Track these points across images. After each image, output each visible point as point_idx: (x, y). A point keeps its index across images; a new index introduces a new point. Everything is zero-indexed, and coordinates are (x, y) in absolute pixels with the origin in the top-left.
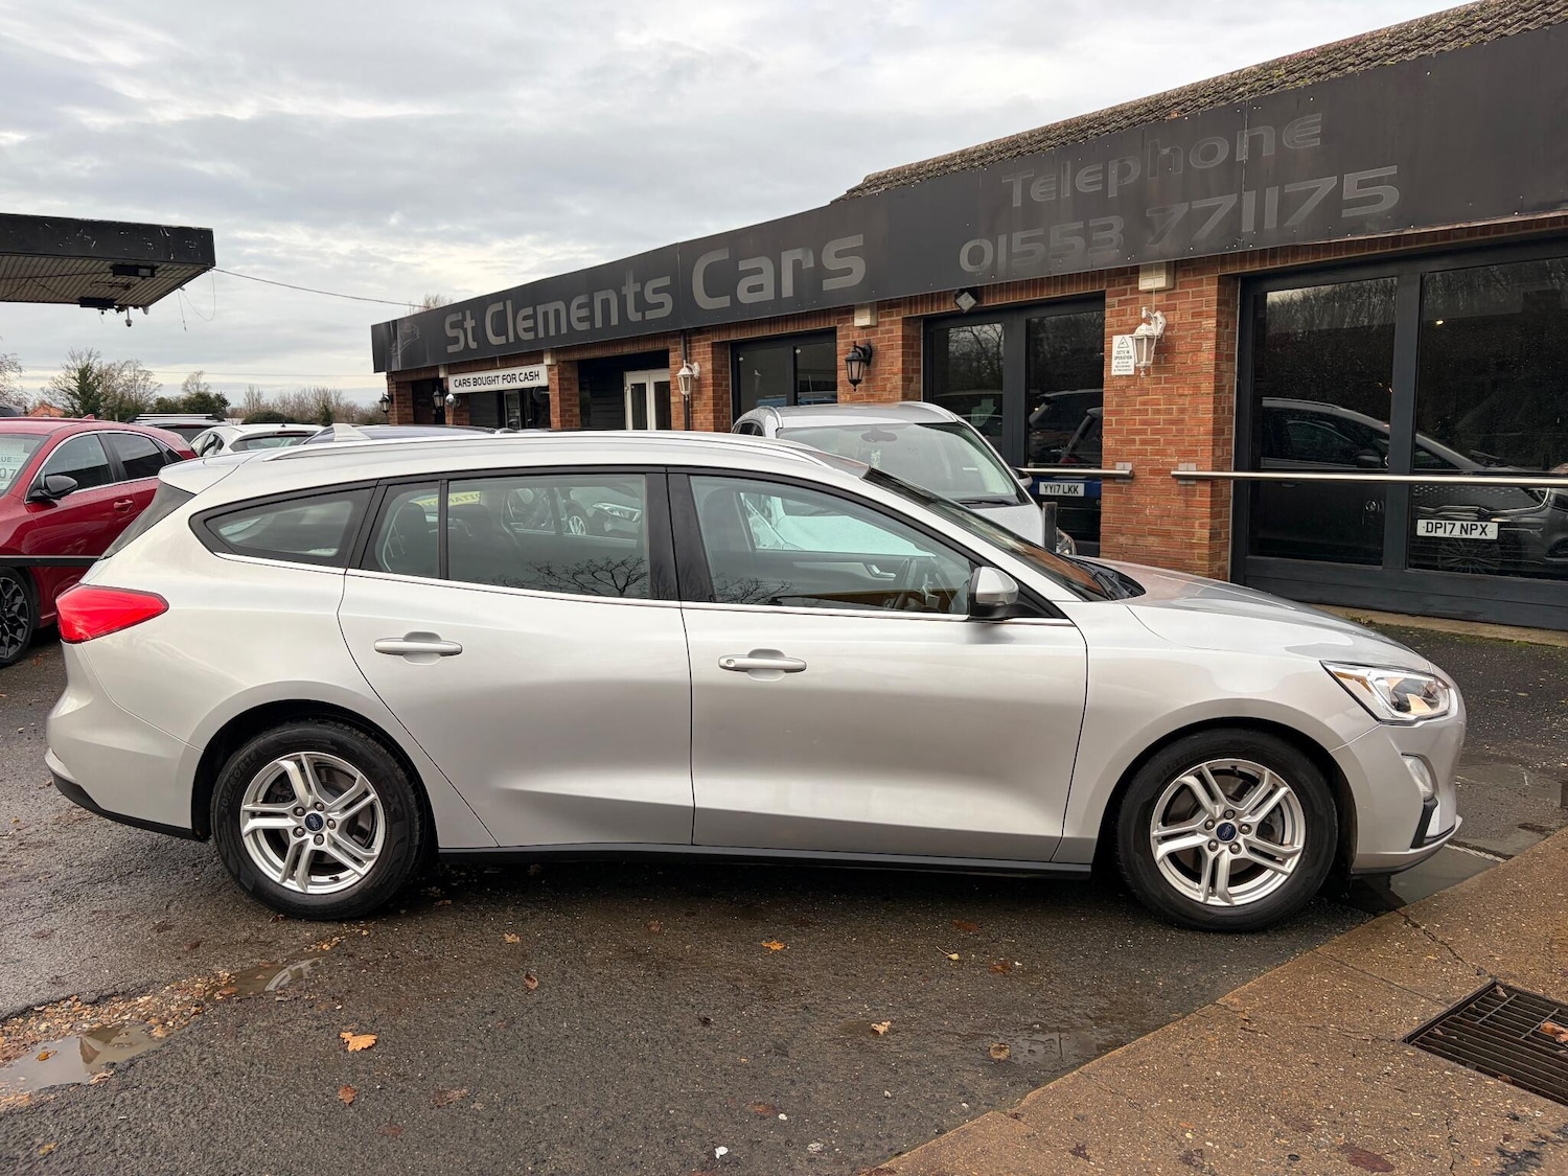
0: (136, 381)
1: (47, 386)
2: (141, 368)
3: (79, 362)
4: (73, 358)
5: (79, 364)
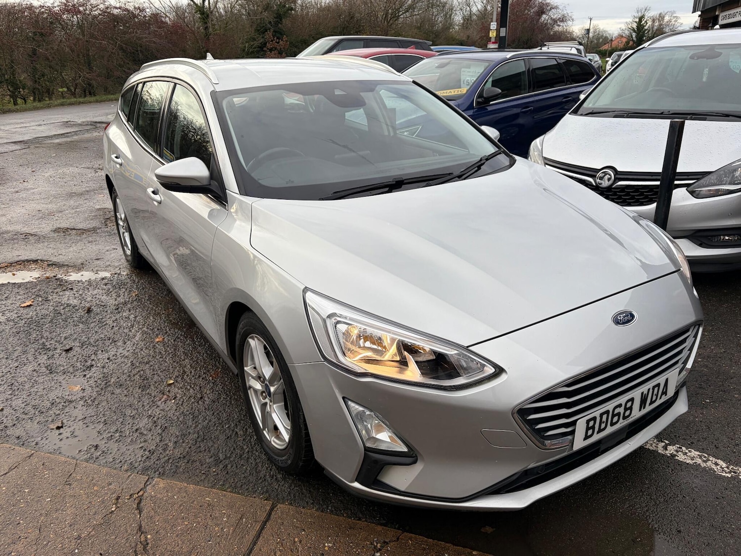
0: (671, 22)
1: (623, 27)
2: (675, 15)
3: (640, 14)
4: (638, 12)
5: (640, 15)
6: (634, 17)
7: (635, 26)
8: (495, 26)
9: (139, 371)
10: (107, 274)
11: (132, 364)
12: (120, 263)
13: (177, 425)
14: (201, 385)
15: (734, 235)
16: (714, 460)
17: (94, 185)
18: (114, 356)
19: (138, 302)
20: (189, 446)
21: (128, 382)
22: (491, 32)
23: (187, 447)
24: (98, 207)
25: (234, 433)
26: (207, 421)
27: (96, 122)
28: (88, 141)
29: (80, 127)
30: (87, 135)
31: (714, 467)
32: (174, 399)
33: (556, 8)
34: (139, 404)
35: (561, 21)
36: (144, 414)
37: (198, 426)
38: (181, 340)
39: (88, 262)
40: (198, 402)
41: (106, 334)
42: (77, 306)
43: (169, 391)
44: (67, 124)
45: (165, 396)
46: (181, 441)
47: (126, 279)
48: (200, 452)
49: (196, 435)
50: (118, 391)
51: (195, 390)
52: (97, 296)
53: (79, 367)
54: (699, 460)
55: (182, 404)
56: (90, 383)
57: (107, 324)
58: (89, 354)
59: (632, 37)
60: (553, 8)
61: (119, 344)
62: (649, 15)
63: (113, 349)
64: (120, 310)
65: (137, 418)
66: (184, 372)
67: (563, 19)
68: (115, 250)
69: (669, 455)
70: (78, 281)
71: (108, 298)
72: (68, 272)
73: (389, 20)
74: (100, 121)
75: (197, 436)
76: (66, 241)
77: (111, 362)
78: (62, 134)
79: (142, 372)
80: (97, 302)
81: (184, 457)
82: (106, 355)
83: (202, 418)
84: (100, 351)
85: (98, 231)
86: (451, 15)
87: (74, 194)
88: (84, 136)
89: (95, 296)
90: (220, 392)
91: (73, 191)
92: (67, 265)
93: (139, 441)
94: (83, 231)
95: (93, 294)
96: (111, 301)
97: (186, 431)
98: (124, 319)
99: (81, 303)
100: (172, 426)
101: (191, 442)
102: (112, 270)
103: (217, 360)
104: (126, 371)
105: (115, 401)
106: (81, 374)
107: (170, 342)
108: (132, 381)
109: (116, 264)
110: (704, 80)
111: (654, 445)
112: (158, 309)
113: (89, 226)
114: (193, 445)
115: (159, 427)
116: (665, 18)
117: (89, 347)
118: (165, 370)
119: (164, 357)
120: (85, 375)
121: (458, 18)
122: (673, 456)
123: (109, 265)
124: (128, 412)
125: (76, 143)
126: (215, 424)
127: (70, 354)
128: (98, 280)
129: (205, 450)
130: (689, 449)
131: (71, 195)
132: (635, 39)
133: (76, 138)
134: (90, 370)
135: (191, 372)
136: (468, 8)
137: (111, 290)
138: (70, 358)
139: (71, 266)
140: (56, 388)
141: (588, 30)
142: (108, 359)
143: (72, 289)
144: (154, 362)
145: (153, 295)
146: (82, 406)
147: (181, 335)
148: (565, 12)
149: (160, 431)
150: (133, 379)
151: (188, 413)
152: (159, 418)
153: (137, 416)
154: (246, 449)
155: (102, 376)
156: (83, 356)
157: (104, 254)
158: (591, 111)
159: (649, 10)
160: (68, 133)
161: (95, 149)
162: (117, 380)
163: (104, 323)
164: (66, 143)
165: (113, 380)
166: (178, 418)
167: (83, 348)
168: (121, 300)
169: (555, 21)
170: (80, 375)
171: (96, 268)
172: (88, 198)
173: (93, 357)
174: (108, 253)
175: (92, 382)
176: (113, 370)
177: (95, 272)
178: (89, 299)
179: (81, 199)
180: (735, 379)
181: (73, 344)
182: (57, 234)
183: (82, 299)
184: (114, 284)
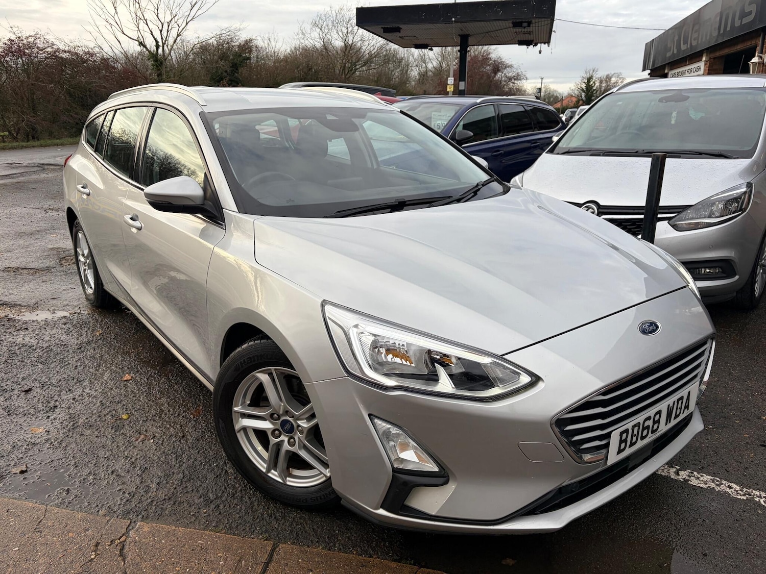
1: (573, 87)
4: (586, 73)
5: (588, 76)
6: (583, 77)
7: (584, 86)
8: (453, 81)
9: (110, 411)
10: (66, 314)
11: (102, 404)
12: (79, 302)
13: (159, 465)
14: (182, 424)
15: (715, 267)
16: (727, 484)
17: (45, 225)
18: (79, 396)
19: (103, 341)
20: (174, 486)
21: (99, 423)
22: (448, 87)
23: (172, 488)
24: (51, 247)
25: (224, 472)
26: (192, 460)
27: (43, 164)
28: (36, 182)
29: (26, 168)
30: (35, 177)
31: (728, 490)
32: (152, 439)
33: (511, 66)
34: (113, 445)
35: (515, 79)
36: (120, 455)
37: (182, 465)
38: (155, 378)
39: (43, 301)
40: (180, 441)
41: (69, 373)
42: (34, 346)
43: (146, 431)
44: (11, 165)
45: (142, 436)
46: (165, 482)
47: (87, 318)
48: (187, 492)
49: (181, 475)
50: (88, 432)
51: (175, 429)
52: (56, 336)
53: (42, 409)
54: (712, 484)
55: (162, 444)
56: (54, 424)
57: (69, 364)
58: (51, 395)
59: (581, 97)
60: (508, 67)
61: (85, 384)
62: (597, 76)
63: (78, 389)
64: (83, 349)
65: (112, 460)
66: (162, 411)
67: (518, 77)
68: (72, 290)
69: (681, 480)
70: (33, 321)
71: (68, 338)
72: (21, 312)
73: (346, 73)
74: (48, 163)
75: (182, 477)
76: (18, 281)
77: (77, 403)
78: (6, 176)
79: (114, 412)
80: (57, 341)
81: (170, 499)
82: (71, 395)
83: (187, 457)
84: (64, 392)
85: (52, 270)
86: (407, 70)
87: (23, 234)
88: (32, 177)
89: (53, 336)
90: (203, 430)
91: (22, 231)
92: (20, 305)
93: (117, 484)
94: (36, 271)
95: (52, 333)
96: (73, 341)
97: (169, 471)
98: (88, 358)
99: (38, 343)
100: (153, 467)
101: (176, 483)
102: (70, 309)
103: (197, 397)
104: (95, 411)
105: (85, 442)
106: (44, 415)
107: (142, 381)
108: (102, 421)
109: (75, 304)
110: (673, 122)
111: (666, 471)
112: (127, 348)
113: (42, 266)
114: (179, 486)
115: (138, 468)
116: (612, 79)
117: (51, 388)
118: (139, 409)
119: (137, 396)
120: (49, 416)
121: (414, 73)
122: (686, 481)
123: (68, 305)
124: (102, 453)
125: (22, 184)
126: (201, 463)
127: (30, 395)
128: (56, 319)
129: (193, 490)
130: (701, 474)
131: (20, 235)
132: (584, 98)
133: (22, 179)
134: (54, 411)
135: (169, 411)
136: (424, 65)
137: (71, 329)
138: (30, 400)
139: (25, 306)
140: (16, 430)
141: (540, 89)
142: (74, 399)
143: (27, 329)
144: (126, 401)
145: (120, 334)
146: (48, 448)
147: (155, 373)
148: (519, 71)
149: (139, 472)
150: (104, 420)
151: (170, 452)
152: (137, 459)
153: (112, 457)
154: (239, 487)
155: (68, 417)
156: (44, 397)
157: (61, 293)
158: (567, 150)
159: (596, 71)
160: (13, 174)
161: (44, 189)
162: (86, 421)
163: (66, 363)
164: (12, 183)
165: (81, 421)
166: (158, 457)
167: (44, 389)
168: (84, 339)
169: (510, 79)
170: (43, 417)
171: (53, 308)
172: (39, 237)
173: (56, 398)
174: (65, 292)
175: (57, 423)
176: (80, 410)
177: (52, 312)
178: (47, 339)
179: (32, 239)
180: (733, 406)
181: (33, 385)
182: (7, 273)
183: (39, 338)
184: (74, 323)
